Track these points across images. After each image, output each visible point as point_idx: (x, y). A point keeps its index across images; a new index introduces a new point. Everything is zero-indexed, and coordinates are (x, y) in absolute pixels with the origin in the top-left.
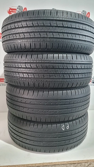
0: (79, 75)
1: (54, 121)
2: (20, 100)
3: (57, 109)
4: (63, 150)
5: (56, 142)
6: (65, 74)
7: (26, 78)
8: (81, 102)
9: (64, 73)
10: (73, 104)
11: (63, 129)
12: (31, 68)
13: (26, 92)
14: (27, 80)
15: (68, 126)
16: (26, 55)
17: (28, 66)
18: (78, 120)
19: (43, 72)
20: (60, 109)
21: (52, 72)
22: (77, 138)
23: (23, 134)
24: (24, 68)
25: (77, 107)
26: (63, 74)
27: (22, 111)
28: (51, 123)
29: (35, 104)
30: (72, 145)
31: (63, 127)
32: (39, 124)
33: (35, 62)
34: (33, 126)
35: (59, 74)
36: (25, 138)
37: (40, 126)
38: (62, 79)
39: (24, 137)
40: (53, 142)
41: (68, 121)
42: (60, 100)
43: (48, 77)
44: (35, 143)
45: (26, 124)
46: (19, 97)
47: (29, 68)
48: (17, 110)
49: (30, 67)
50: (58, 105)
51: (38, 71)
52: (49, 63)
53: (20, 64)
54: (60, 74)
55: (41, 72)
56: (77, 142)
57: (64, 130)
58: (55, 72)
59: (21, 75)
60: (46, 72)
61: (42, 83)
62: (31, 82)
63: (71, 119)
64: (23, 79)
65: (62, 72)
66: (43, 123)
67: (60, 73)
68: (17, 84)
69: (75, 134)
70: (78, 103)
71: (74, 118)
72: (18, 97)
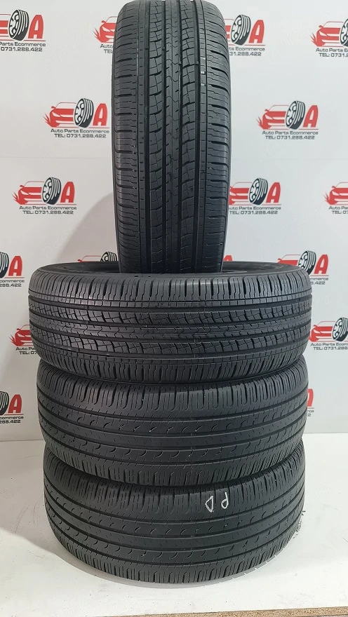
0: (255, 339)
1: (181, 484)
2: (74, 416)
3: (189, 448)
4: (213, 577)
5: (189, 549)
6: (208, 339)
7: (91, 353)
8: (267, 423)
9: (203, 336)
10: (241, 428)
11: (208, 507)
12: (105, 323)
13: (93, 392)
14: (94, 357)
15: (227, 500)
16: (89, 285)
17: (96, 316)
18: (261, 479)
19: (140, 336)
20: (197, 447)
21: (167, 336)
22: (260, 536)
23: (85, 521)
24: (84, 322)
25: (253, 439)
26: (200, 339)
27: (80, 452)
28: (172, 489)
29: (118, 431)
30: (242, 558)
31: (209, 503)
32: (133, 493)
33: (117, 305)
34: (115, 497)
35: (187, 339)
36: (92, 536)
37: (137, 498)
38: (200, 355)
39: (89, 532)
40: (180, 549)
41: (227, 484)
42: (197, 418)
43: (156, 350)
44: (124, 552)
45: (94, 490)
46: (72, 408)
47: (97, 323)
48: (66, 446)
49: (101, 320)
50: (189, 434)
51: (124, 333)
52: (156, 308)
53: (72, 311)
54: (192, 340)
55: (133, 336)
56: (260, 550)
57: (211, 511)
58: (175, 336)
59: (77, 344)
60: (150, 336)
61: (139, 367)
62: (107, 364)
63: (234, 475)
64: (81, 355)
65: (197, 336)
66: (145, 489)
67: (190, 336)
68: (72, 370)
69: (251, 524)
70: (258, 425)
71: (245, 473)
72: (68, 407)
